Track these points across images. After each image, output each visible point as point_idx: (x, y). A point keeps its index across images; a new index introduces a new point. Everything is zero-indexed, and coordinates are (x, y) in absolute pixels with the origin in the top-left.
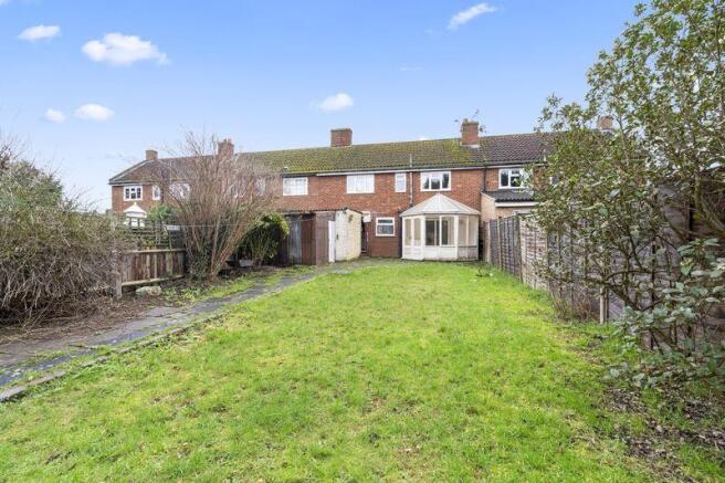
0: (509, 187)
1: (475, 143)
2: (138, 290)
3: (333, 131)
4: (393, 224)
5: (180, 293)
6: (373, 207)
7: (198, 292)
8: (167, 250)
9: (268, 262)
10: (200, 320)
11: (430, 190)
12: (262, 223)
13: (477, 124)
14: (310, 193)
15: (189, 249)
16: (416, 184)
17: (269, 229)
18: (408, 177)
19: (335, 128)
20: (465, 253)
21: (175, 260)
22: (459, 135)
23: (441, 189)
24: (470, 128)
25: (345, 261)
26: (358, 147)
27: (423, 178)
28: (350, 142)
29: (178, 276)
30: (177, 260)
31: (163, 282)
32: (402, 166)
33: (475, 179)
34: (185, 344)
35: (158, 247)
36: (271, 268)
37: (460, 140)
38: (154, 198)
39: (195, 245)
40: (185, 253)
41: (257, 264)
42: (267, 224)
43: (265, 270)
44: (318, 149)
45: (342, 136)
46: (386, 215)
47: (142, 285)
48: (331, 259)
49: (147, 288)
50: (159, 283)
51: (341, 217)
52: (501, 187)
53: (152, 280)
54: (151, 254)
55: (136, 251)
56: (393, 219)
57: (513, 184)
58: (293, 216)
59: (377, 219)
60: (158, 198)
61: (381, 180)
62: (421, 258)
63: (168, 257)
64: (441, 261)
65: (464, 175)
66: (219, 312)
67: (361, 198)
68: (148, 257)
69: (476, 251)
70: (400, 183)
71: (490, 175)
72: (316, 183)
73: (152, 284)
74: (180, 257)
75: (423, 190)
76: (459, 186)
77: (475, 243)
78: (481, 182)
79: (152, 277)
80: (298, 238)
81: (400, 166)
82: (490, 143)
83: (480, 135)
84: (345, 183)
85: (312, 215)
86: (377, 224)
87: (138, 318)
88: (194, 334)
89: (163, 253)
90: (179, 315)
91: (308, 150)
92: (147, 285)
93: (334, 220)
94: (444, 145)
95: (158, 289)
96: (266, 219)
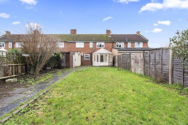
0: (118, 47)
1: (110, 36)
2: (7, 80)
3: (71, 30)
4: (89, 56)
5: (26, 81)
6: (83, 52)
7: (33, 80)
8: (19, 64)
9: (55, 68)
10: (41, 94)
11: (99, 47)
12: (54, 55)
13: (110, 31)
14: (65, 47)
15: (28, 64)
16: (95, 45)
17: (56, 57)
18: (93, 44)
19: (71, 29)
20: (110, 64)
21: (22, 68)
22: (106, 33)
23: (102, 47)
24: (108, 32)
25: (77, 67)
26: (78, 35)
27: (97, 44)
28: (76, 33)
29: (23, 74)
30: (23, 68)
31: (17, 76)
32: (92, 40)
33: (110, 45)
34: (38, 109)
35: (15, 63)
36: (56, 69)
37: (106, 35)
38: (9, 47)
39: (30, 62)
40: (26, 65)
41: (52, 68)
42: (56, 55)
43: (55, 70)
44: (67, 35)
45: (74, 31)
46: (87, 54)
47: (8, 78)
48: (74, 66)
49: (10, 79)
50: (15, 77)
51: (76, 54)
52: (117, 47)
53: (12, 76)
54: (12, 66)
55: (5, 65)
56: (89, 55)
57: (119, 47)
58: (63, 53)
59: (85, 55)
60: (11, 47)
61: (86, 44)
62: (99, 65)
63: (19, 67)
64: (104, 66)
65: (108, 43)
66: (47, 89)
67: (80, 49)
68: (11, 67)
69: (112, 63)
70: (91, 45)
71: (114, 44)
72: (66, 44)
73: (12, 78)
74: (24, 67)
75: (97, 47)
76: (106, 46)
77: (112, 61)
78: (112, 46)
79: (12, 75)
80: (64, 60)
81: (91, 41)
82: (113, 36)
83: (111, 34)
84: (75, 44)
85: (69, 53)
86: (85, 56)
87: (9, 96)
88: (41, 102)
89: (17, 66)
90: (29, 92)
91: (64, 34)
92: (10, 78)
93: (74, 55)
94: (102, 36)
95: (16, 80)
96: (55, 54)
